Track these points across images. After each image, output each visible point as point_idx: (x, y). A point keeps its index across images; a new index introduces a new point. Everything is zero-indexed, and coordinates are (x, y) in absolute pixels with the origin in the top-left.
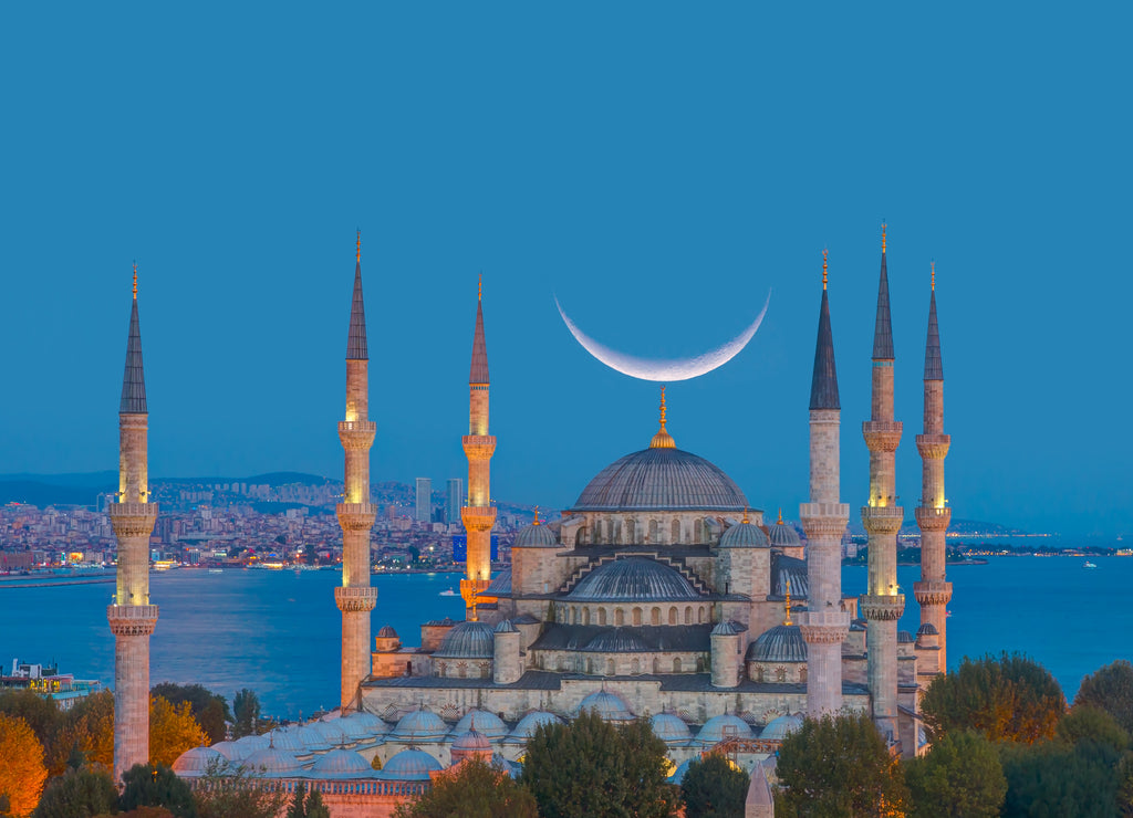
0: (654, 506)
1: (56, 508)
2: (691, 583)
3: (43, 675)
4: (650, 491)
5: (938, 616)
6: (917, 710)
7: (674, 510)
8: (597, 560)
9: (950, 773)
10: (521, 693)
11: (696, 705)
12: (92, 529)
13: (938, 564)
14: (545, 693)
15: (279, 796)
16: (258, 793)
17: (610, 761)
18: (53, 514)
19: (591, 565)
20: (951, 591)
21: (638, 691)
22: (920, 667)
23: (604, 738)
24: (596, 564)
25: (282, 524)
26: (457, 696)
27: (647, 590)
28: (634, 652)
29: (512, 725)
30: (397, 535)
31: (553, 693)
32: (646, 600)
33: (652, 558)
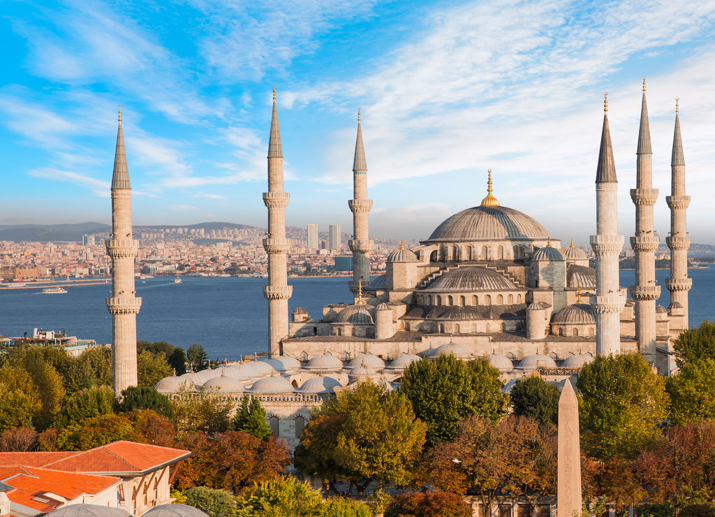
0: (485, 238)
1: (54, 244)
2: (511, 281)
3: (55, 337)
4: (482, 230)
5: (682, 297)
6: (671, 349)
7: (499, 240)
8: (445, 269)
9: (697, 384)
10: (394, 344)
11: (517, 349)
12: (81, 255)
13: (682, 269)
14: (411, 344)
15: (230, 403)
16: (215, 401)
17: (462, 381)
18: (52, 246)
19: (441, 272)
20: (691, 284)
21: (476, 342)
22: (671, 326)
23: (457, 368)
24: (445, 271)
25: (213, 251)
26: (349, 346)
27: (481, 285)
28: (472, 320)
29: (389, 362)
30: (294, 256)
31: (416, 343)
32: (480, 291)
33: (484, 268)
